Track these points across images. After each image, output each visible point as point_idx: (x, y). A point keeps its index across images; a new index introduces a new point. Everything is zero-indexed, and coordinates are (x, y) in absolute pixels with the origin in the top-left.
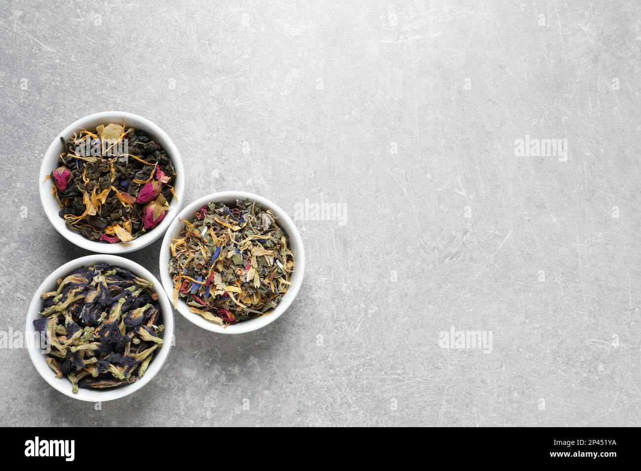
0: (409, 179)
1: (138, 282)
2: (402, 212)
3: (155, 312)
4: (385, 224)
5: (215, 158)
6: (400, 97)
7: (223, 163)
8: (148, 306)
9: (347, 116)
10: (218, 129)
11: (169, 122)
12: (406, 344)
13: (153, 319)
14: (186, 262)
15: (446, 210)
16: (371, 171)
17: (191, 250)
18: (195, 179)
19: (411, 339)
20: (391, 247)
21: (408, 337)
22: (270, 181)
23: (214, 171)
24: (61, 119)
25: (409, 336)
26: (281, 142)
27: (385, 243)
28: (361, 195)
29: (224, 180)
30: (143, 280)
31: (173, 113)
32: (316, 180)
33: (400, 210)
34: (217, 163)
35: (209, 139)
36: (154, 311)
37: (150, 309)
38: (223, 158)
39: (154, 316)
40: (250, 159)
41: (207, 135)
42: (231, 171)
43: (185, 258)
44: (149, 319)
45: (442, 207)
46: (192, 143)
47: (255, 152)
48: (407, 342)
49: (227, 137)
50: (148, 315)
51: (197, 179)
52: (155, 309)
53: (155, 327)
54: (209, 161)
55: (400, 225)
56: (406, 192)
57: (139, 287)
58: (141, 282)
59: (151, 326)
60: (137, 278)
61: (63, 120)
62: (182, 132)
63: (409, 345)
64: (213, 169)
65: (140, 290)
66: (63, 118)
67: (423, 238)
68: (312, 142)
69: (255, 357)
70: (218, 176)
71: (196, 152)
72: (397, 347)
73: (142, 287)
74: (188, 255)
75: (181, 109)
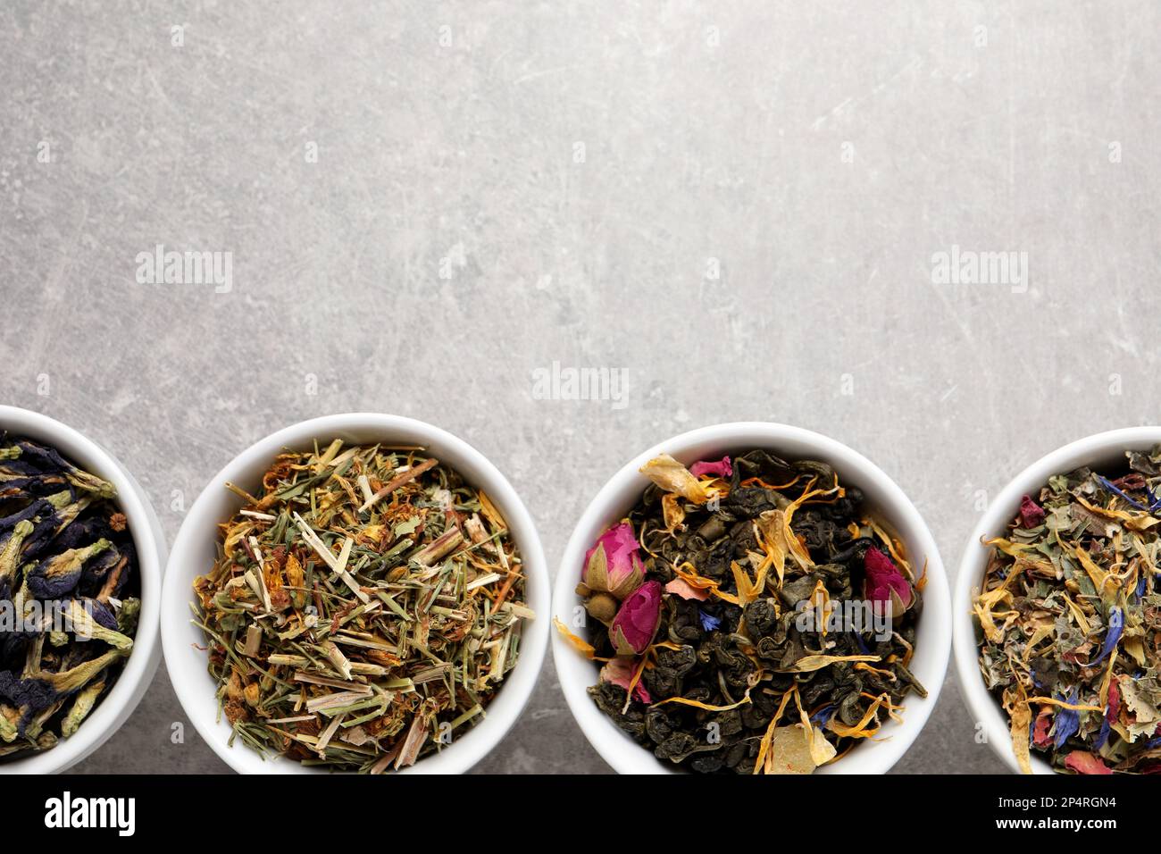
0: (980, 299)
1: (75, 482)
2: (953, 389)
3: (118, 563)
4: (904, 418)
5: (460, 213)
6: (969, 75)
7: (479, 229)
8: (102, 544)
9: (821, 120)
10: (472, 137)
11: (347, 114)
12: (943, 750)
13: (112, 582)
14: (1027, 648)
15: (1077, 390)
16: (874, 273)
17: (1036, 615)
18: (403, 265)
19: (959, 740)
20: (918, 480)
21: (949, 731)
22: (601, 281)
23: (455, 247)
24: (73, 93)
25: (952, 731)
26: (639, 179)
27: (901, 467)
28: (844, 335)
29: (479, 273)
30: (88, 476)
31: (359, 90)
32: (724, 286)
33: (950, 381)
34: (464, 228)
35: (447, 162)
36: (117, 560)
37: (105, 553)
38: (481, 214)
39: (115, 574)
40: (551, 221)
41: (442, 153)
42: (500, 251)
43: (1023, 639)
44: (103, 580)
45: (1067, 380)
46: (404, 172)
47: (567, 204)
48: (945, 746)
49: (495, 161)
50: (100, 570)
51: (408, 267)
52: (118, 556)
53: (116, 603)
54: (443, 220)
55: (946, 423)
56: (968, 333)
57: (79, 494)
58: (83, 480)
59: (104, 601)
60: (74, 469)
61: (76, 94)
62: (378, 140)
63: (950, 755)
64: (453, 242)
65: (81, 502)
66: (76, 89)
67: (1008, 461)
68: (721, 183)
69: (527, 752)
70: (463, 262)
71: (410, 196)
72: (916, 756)
73: (90, 497)
74: (1030, 629)
75: (379, 81)
